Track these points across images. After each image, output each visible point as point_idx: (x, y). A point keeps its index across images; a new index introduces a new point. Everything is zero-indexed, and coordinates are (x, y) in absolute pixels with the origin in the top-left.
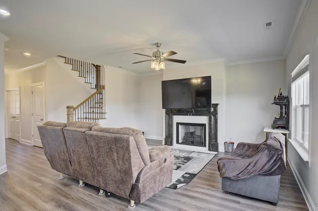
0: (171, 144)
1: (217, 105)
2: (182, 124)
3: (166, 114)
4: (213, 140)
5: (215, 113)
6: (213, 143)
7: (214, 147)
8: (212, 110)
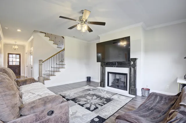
0: (104, 86)
1: (135, 59)
2: (111, 73)
3: (101, 66)
4: (132, 86)
5: (134, 66)
6: (132, 88)
7: (133, 91)
8: (132, 63)
